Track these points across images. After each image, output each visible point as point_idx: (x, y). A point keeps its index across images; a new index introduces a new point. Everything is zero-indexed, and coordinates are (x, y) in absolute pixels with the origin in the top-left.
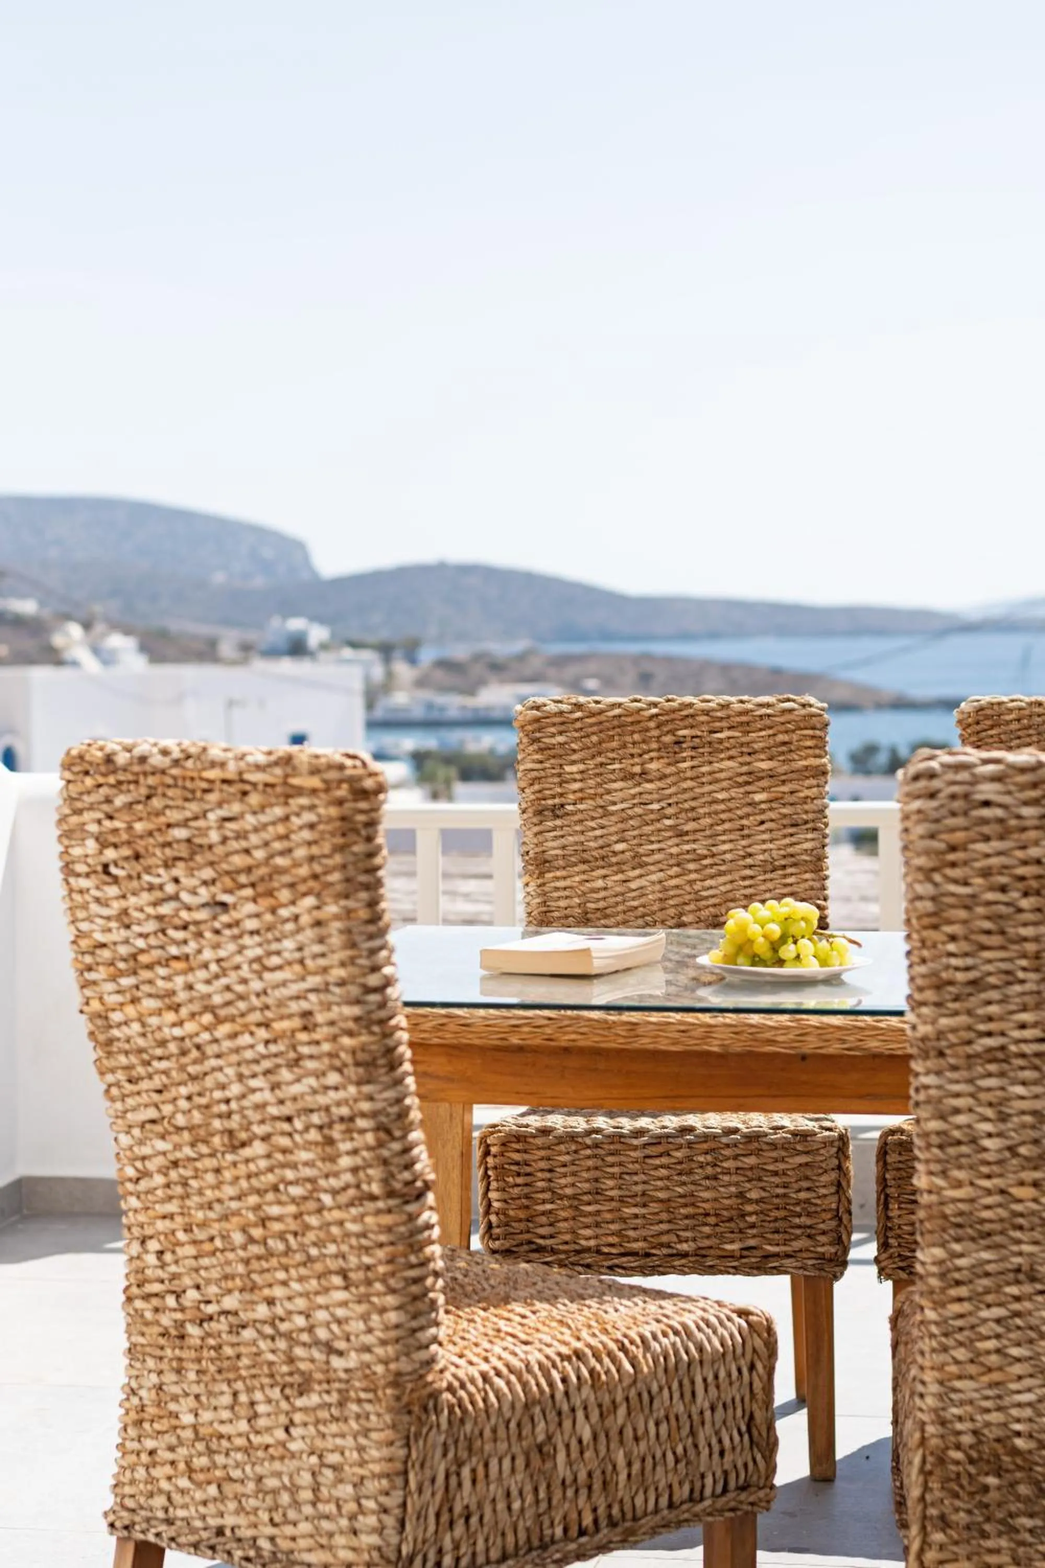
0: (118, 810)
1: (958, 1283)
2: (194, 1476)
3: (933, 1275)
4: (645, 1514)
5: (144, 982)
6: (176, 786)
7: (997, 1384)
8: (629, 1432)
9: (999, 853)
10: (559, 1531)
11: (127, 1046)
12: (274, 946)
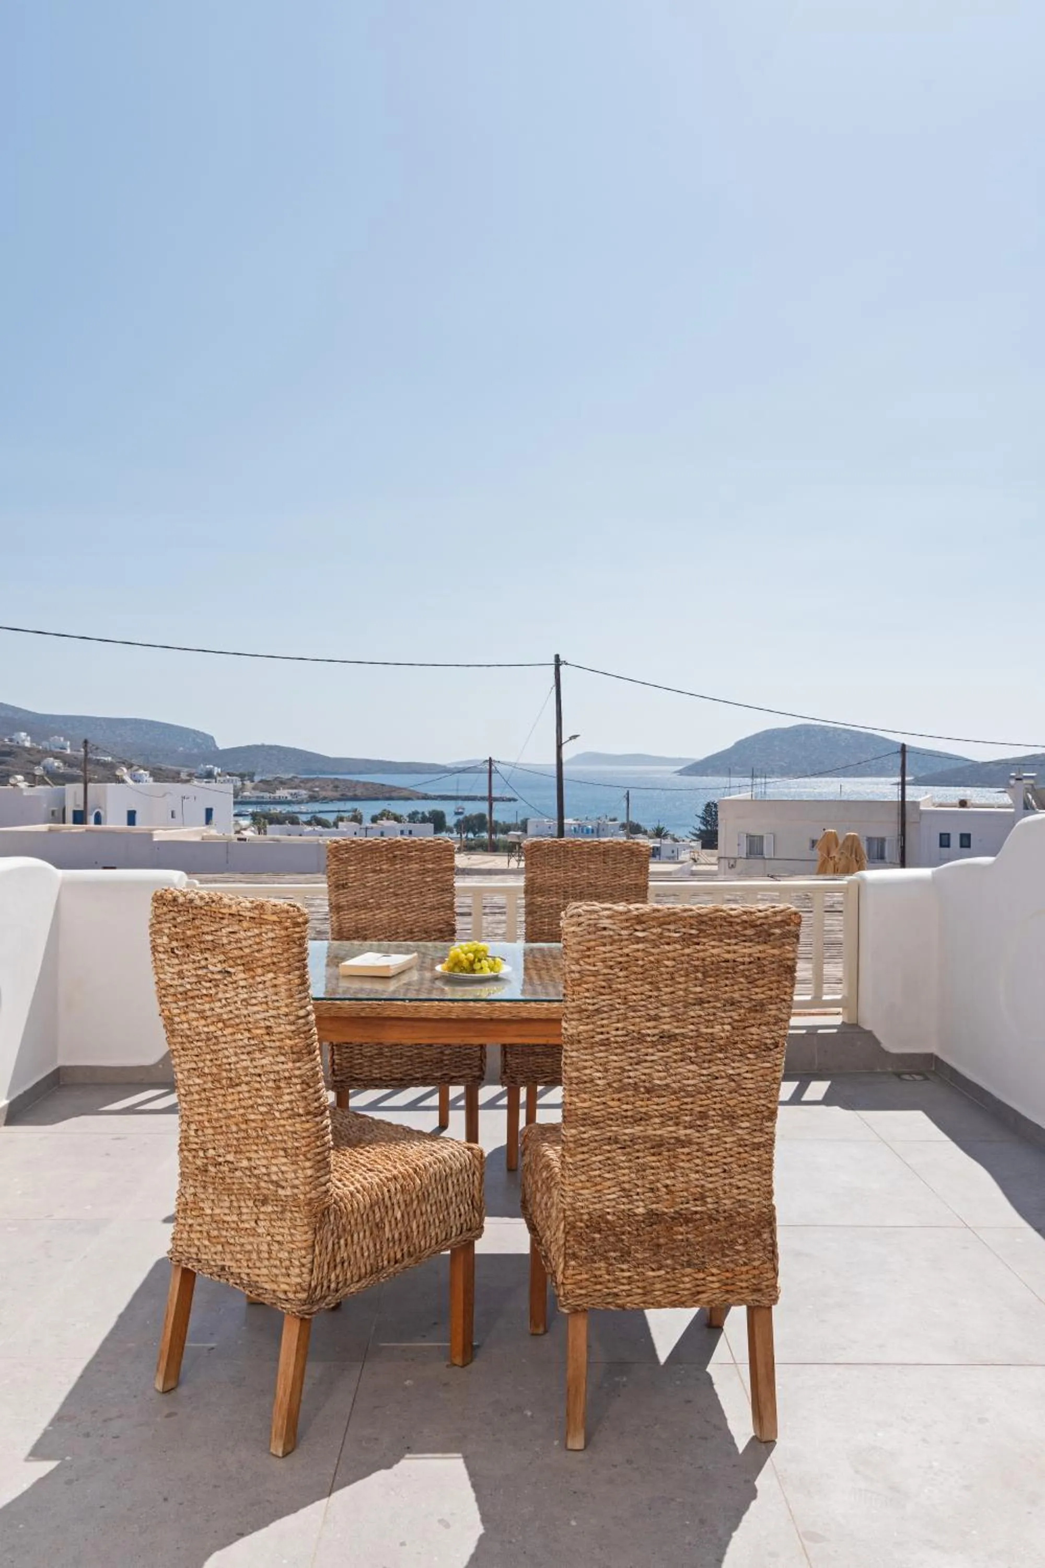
0: (179, 923)
1: (582, 1145)
2: (211, 1239)
3: (571, 1142)
4: (425, 1249)
5: (190, 1005)
6: (207, 915)
7: (600, 1191)
8: (418, 1212)
9: (610, 952)
10: (386, 1263)
11: (181, 1033)
12: (254, 994)
